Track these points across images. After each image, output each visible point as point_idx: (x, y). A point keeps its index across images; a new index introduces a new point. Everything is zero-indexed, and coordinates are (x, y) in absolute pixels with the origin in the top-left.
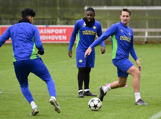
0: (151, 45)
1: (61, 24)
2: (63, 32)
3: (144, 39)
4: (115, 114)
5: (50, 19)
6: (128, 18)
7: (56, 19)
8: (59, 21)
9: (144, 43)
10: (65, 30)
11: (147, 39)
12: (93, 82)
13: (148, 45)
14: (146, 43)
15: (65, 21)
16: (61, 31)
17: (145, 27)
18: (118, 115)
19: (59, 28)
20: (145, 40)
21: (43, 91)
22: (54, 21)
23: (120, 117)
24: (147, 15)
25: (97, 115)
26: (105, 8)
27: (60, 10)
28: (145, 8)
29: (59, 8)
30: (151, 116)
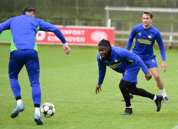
0: (175, 50)
1: (79, 25)
2: (81, 33)
3: (168, 43)
4: (134, 123)
5: (68, 19)
6: (148, 20)
7: (74, 19)
8: (77, 21)
9: (168, 48)
10: (83, 32)
11: (172, 43)
12: (112, 89)
13: (172, 50)
14: (171, 48)
15: (84, 22)
16: (79, 32)
17: (169, 31)
18: (137, 125)
19: (77, 29)
20: (170, 45)
21: (57, 96)
22: (72, 21)
23: (139, 127)
24: (172, 18)
25: (114, 124)
26: (128, 9)
27: (79, 10)
28: (170, 10)
29: (77, 8)
30: (173, 126)
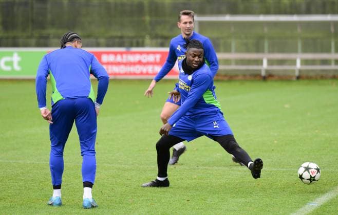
0: (306, 82)
1: (152, 46)
2: (155, 59)
3: (294, 71)
4: (243, 200)
5: (133, 38)
7: (143, 37)
8: (148, 40)
9: (294, 79)
10: (158, 57)
11: (300, 71)
12: (206, 146)
13: (301, 82)
14: (298, 78)
15: (159, 41)
16: (151, 58)
17: (296, 51)
18: (248, 203)
19: (148, 53)
20: (297, 74)
21: (120, 161)
22: (140, 40)
23: (251, 206)
24: (299, 30)
25: (211, 202)
26: (228, 18)
27: (151, 23)
28: (295, 18)
29: (147, 18)
30: (305, 203)
